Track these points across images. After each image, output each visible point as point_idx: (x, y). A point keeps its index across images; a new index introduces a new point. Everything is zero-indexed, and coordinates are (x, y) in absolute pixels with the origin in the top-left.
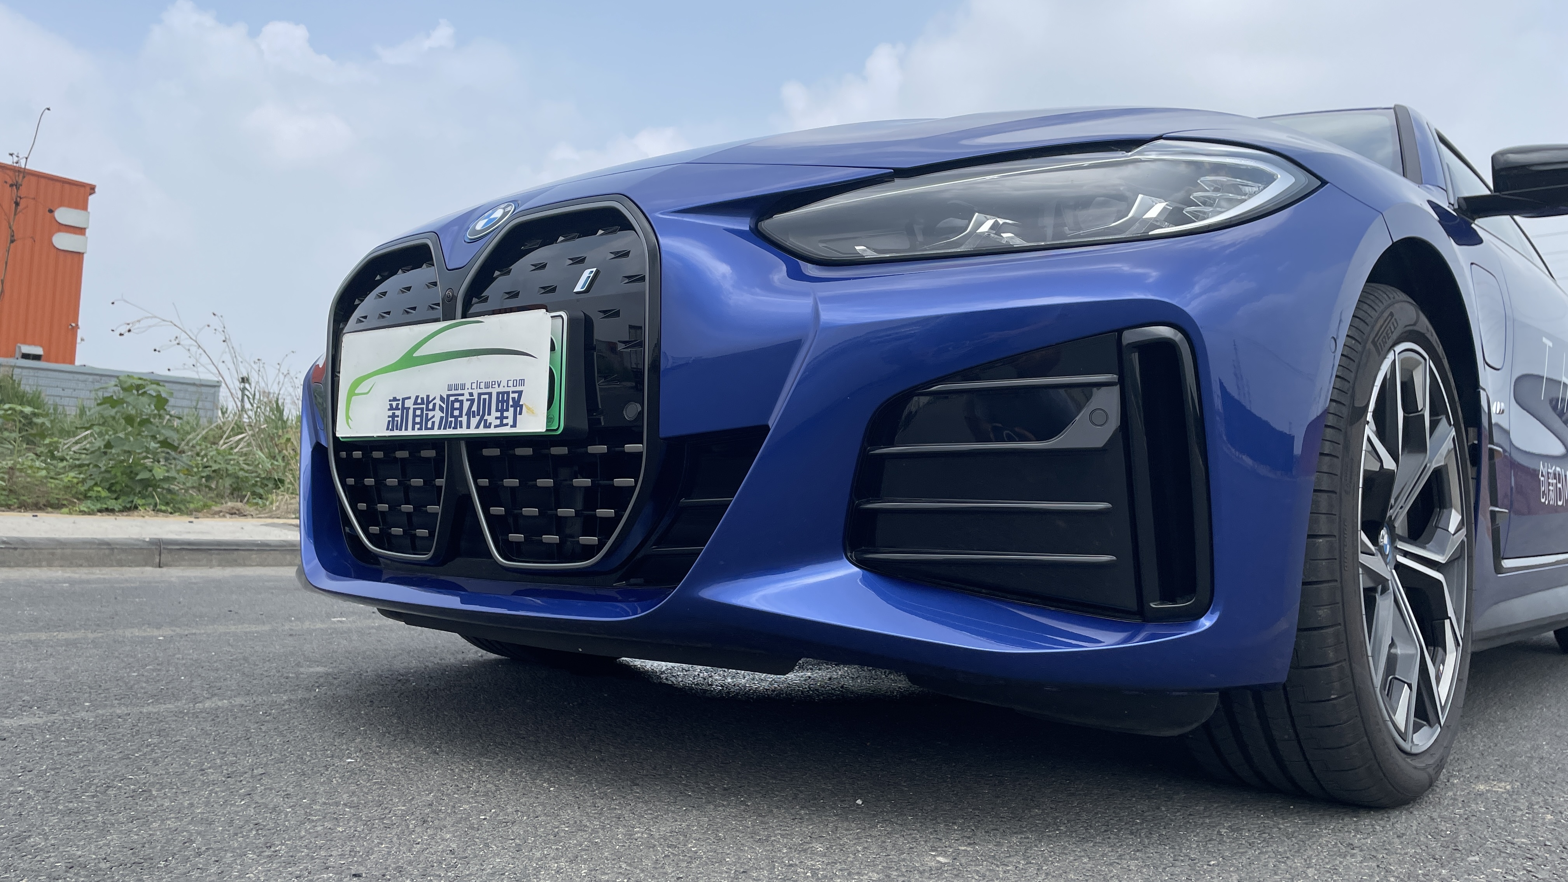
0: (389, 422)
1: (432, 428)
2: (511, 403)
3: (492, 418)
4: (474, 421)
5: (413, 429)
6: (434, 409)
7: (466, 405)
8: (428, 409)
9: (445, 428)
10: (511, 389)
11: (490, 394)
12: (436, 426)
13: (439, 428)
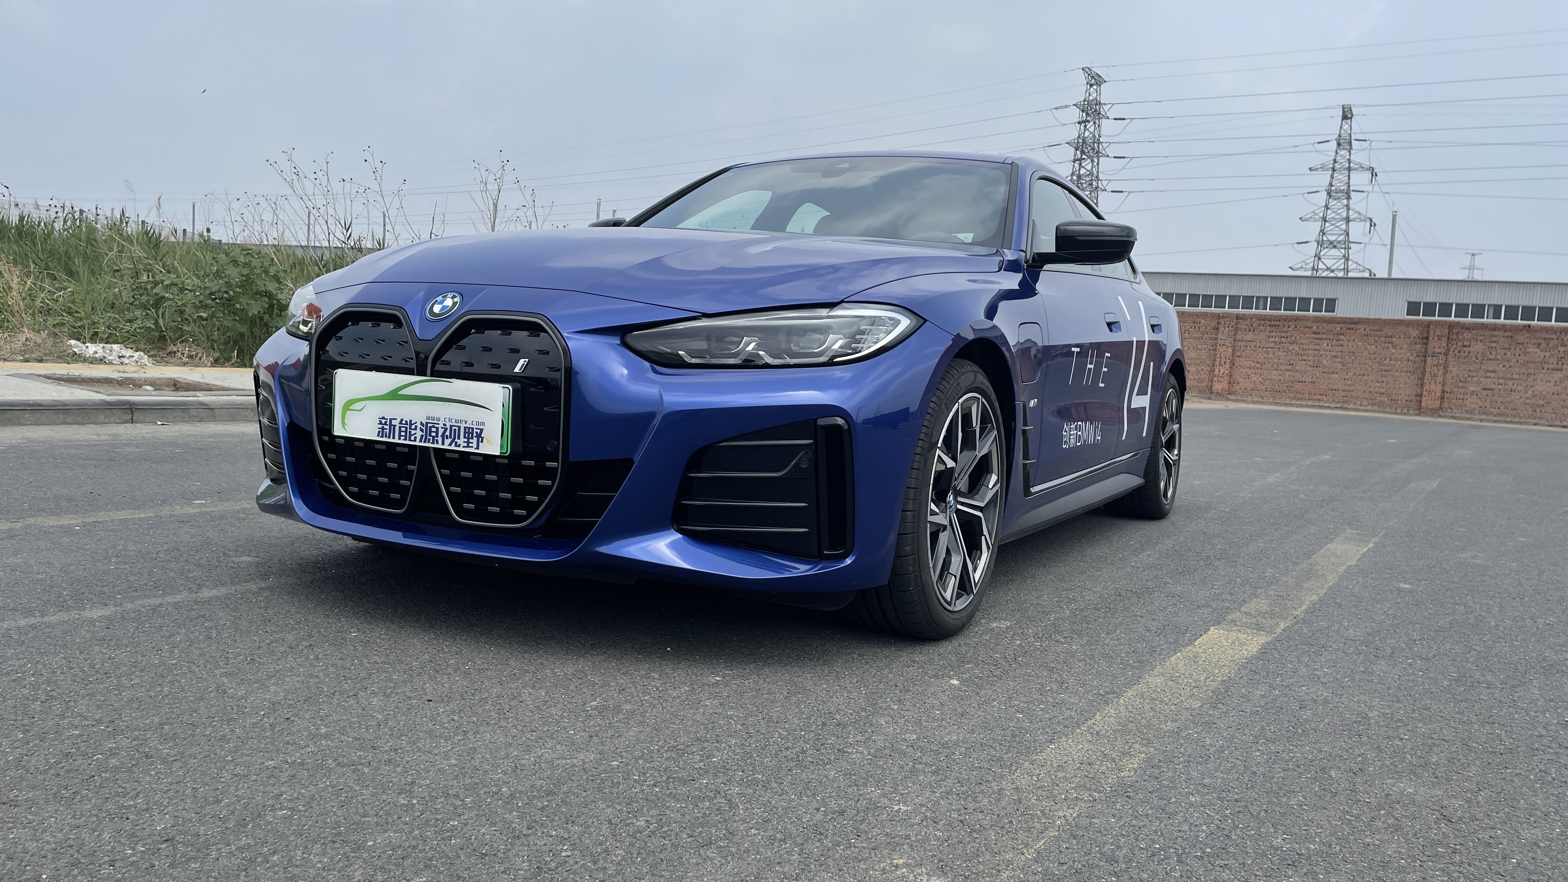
0: (379, 432)
1: (415, 440)
2: (475, 435)
3: (462, 441)
4: (447, 442)
5: (399, 439)
6: (416, 429)
7: (441, 431)
8: (410, 428)
9: (425, 442)
10: (475, 427)
11: (459, 427)
12: (418, 440)
13: (421, 441)
